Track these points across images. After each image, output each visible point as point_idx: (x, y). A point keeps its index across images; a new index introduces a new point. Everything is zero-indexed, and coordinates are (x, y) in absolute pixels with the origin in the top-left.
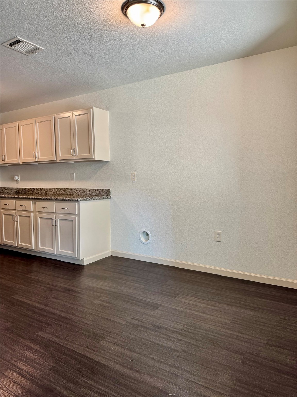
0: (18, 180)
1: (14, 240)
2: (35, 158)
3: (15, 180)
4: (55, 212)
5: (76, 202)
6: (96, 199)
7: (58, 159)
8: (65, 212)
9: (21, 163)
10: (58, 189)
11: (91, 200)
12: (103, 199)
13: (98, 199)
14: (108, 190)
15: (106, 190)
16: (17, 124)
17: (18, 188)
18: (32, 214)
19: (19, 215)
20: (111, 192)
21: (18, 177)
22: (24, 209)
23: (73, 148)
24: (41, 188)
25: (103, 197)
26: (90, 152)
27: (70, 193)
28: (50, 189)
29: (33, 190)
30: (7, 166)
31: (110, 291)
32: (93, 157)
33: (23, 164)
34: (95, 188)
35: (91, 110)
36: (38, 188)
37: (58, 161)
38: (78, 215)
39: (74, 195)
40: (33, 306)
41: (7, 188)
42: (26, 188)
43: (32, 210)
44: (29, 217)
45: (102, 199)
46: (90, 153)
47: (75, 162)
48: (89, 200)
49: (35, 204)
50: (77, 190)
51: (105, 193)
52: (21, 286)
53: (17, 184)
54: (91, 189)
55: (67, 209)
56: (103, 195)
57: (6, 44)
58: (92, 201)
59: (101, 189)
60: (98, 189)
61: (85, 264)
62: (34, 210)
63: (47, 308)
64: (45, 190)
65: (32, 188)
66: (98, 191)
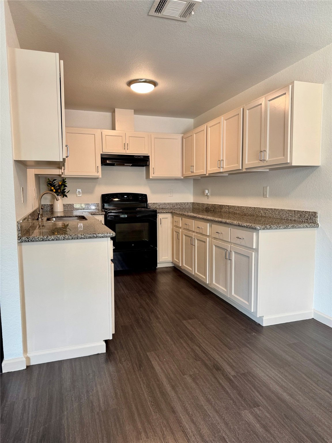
0: (208, 194)
1: (191, 267)
2: (220, 168)
3: (205, 195)
4: (229, 241)
5: (255, 230)
6: (289, 228)
7: (244, 167)
8: (241, 243)
9: (207, 175)
10: (247, 208)
11: (280, 229)
12: (301, 228)
13: (293, 227)
14: (315, 214)
15: (310, 214)
16: (206, 126)
17: (208, 204)
18: (208, 239)
19: (197, 239)
20: (320, 217)
21: (208, 191)
22: (201, 232)
23: (262, 150)
24: (229, 206)
25: (302, 225)
26: (284, 154)
27: (260, 215)
28: (238, 207)
29: (221, 207)
30: (200, 178)
31: (279, 398)
32: (289, 162)
33: (210, 175)
34: (294, 210)
35: (290, 86)
36: (227, 205)
37: (244, 170)
38: (257, 250)
39: (265, 217)
40: (158, 380)
41: (199, 203)
42: (215, 205)
43: (208, 235)
44: (205, 242)
45: (299, 228)
46: (284, 156)
47: (271, 169)
48: (276, 229)
49: (211, 226)
50: (269, 210)
51: (309, 217)
52: (168, 337)
53: (208, 199)
54: (289, 210)
55: (243, 239)
56: (306, 221)
57: (153, 12)
58: (282, 230)
59: (303, 211)
60: (298, 211)
61: (264, 324)
62: (210, 235)
63: (172, 394)
64: (233, 208)
65: (221, 205)
66: (299, 215)
